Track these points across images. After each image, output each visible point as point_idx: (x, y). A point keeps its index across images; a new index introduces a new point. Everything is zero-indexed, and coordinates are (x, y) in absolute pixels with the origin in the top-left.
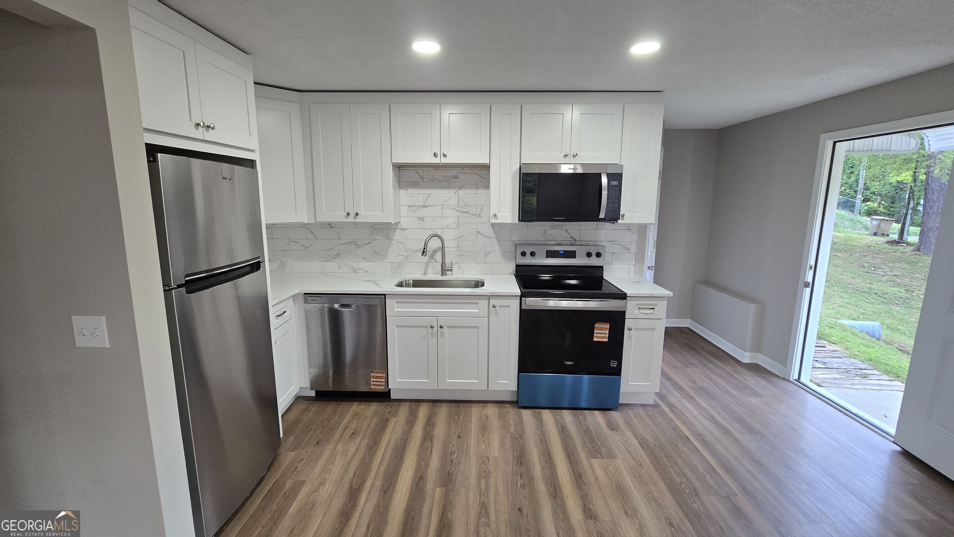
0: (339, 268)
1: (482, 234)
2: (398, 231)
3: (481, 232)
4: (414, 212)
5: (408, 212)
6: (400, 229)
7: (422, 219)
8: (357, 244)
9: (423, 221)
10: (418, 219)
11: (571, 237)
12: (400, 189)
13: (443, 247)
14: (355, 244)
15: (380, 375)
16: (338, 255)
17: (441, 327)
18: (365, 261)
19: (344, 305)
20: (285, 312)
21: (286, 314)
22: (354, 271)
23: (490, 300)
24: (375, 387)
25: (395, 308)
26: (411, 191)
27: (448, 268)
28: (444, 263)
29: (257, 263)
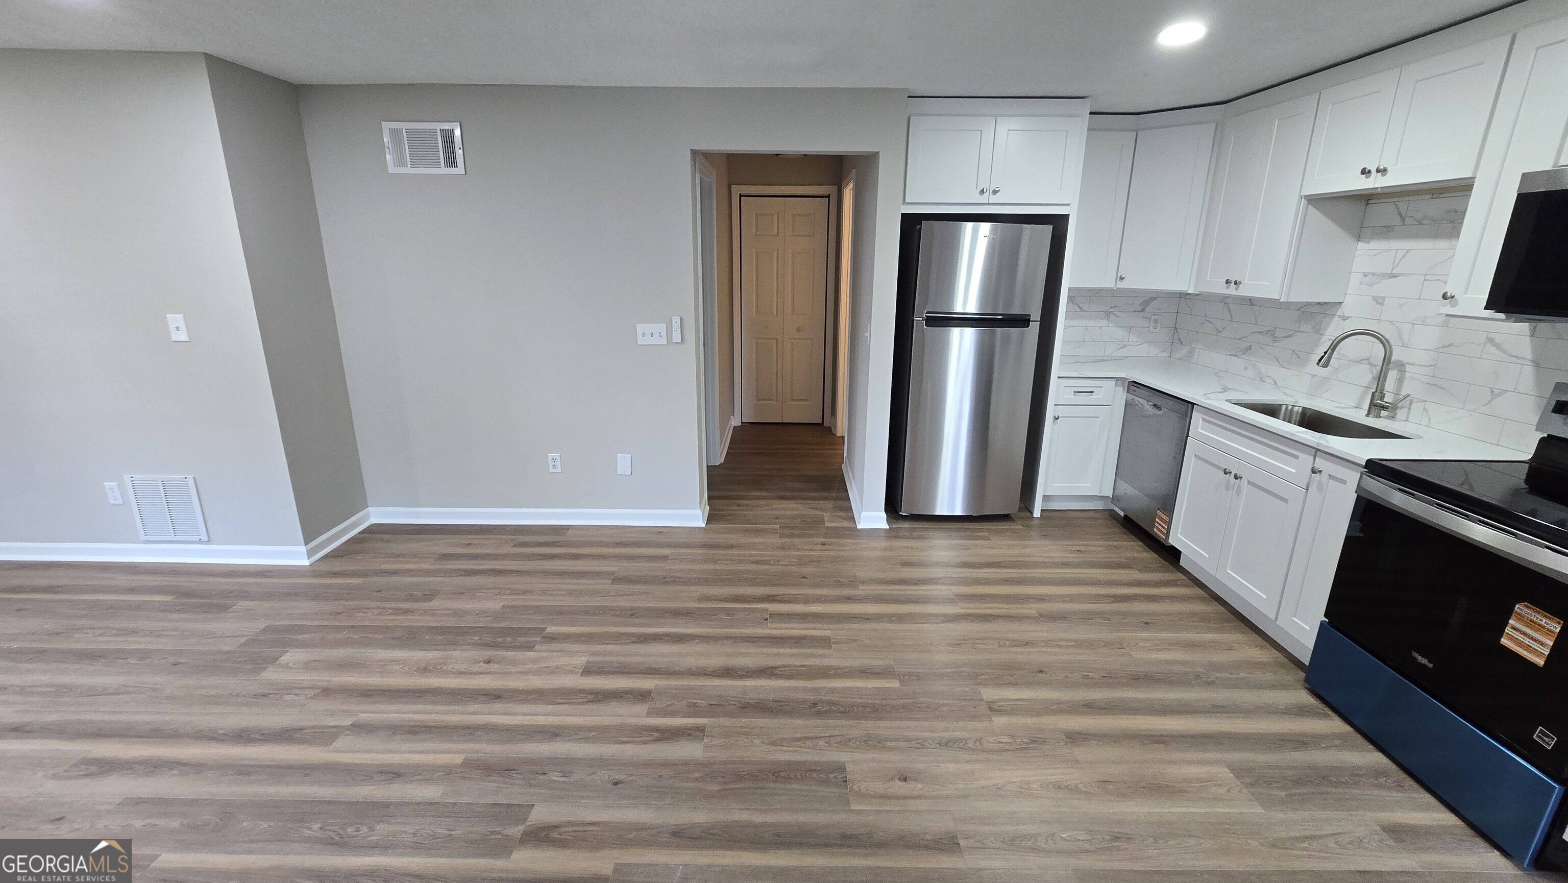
0: (1246, 369)
1: (1497, 346)
2: (1336, 319)
3: (1491, 339)
4: (1370, 286)
5: (1362, 285)
6: (1339, 316)
7: (1381, 301)
8: (1276, 335)
9: (1382, 304)
10: (1374, 300)
12: (1359, 241)
13: (1387, 360)
14: (1273, 335)
15: (1165, 517)
16: (1250, 348)
17: (1236, 477)
18: (1277, 364)
19: (1155, 406)
20: (1093, 392)
21: (1094, 396)
22: (1261, 379)
23: (1317, 458)
24: (1158, 531)
25: (1200, 428)
26: (1376, 245)
27: (1386, 402)
28: (1379, 392)
29: (1022, 321)
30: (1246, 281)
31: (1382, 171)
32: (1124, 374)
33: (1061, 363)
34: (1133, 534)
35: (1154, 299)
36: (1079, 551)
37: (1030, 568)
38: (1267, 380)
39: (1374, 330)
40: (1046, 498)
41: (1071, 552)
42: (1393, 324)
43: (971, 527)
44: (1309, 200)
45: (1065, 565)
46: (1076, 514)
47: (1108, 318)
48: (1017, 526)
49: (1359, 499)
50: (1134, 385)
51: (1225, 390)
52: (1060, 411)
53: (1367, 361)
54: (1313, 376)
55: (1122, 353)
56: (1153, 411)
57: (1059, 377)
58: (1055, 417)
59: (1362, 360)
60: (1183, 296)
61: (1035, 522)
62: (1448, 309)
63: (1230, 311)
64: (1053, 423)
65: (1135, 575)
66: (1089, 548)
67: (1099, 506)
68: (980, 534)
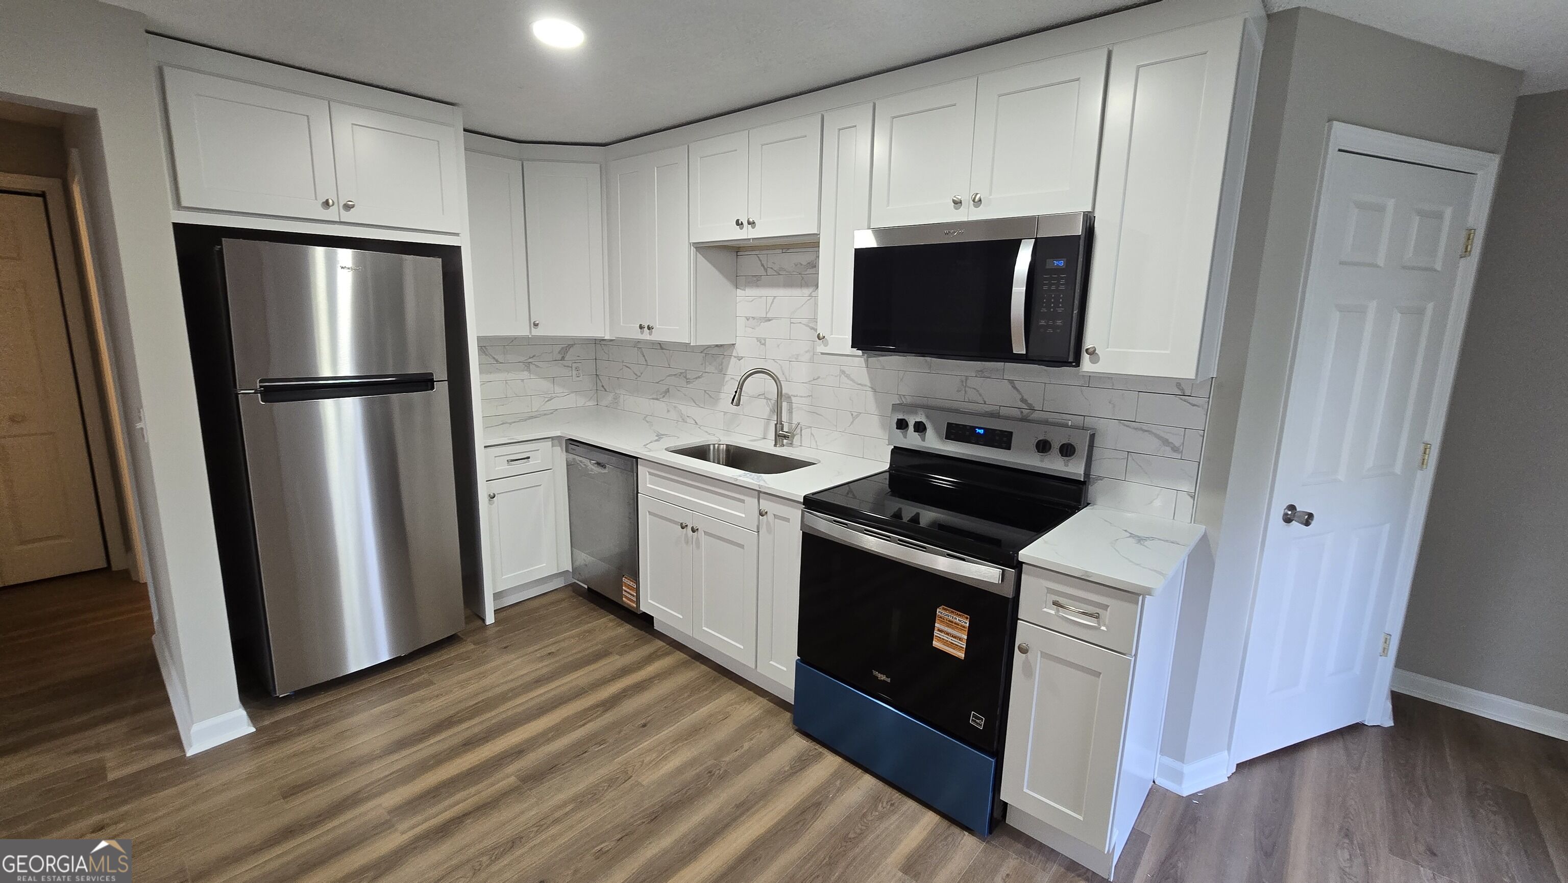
0: (668, 411)
1: (848, 377)
2: (733, 360)
3: (847, 373)
4: (753, 328)
5: (746, 328)
6: (735, 357)
7: (763, 342)
8: (687, 377)
9: (764, 344)
10: (758, 341)
11: (1023, 400)
12: (737, 288)
13: (780, 394)
14: (685, 377)
15: (631, 584)
16: (668, 391)
17: (693, 530)
18: (694, 405)
19: (598, 464)
20: (528, 458)
21: (531, 461)
22: (683, 419)
23: (761, 500)
24: (627, 600)
25: (648, 483)
26: (751, 292)
27: (786, 432)
28: (779, 425)
29: (425, 382)
30: (657, 326)
31: (752, 224)
32: (559, 432)
33: (486, 428)
34: (602, 608)
35: (572, 345)
36: (550, 654)
37: (496, 707)
38: (689, 420)
39: (767, 368)
40: (497, 596)
41: (542, 658)
42: (776, 362)
43: (401, 673)
44: (696, 248)
45: (539, 682)
46: (536, 603)
47: (529, 370)
48: (467, 647)
49: (805, 536)
50: (572, 444)
51: (660, 437)
52: (496, 487)
53: (762, 395)
54: (725, 413)
55: (550, 406)
56: (597, 470)
57: (485, 447)
58: (490, 495)
59: (759, 395)
60: (598, 342)
61: (490, 632)
62: (821, 348)
63: (644, 356)
64: (490, 504)
65: (616, 662)
66: (563, 645)
67: (559, 583)
68: (416, 680)
